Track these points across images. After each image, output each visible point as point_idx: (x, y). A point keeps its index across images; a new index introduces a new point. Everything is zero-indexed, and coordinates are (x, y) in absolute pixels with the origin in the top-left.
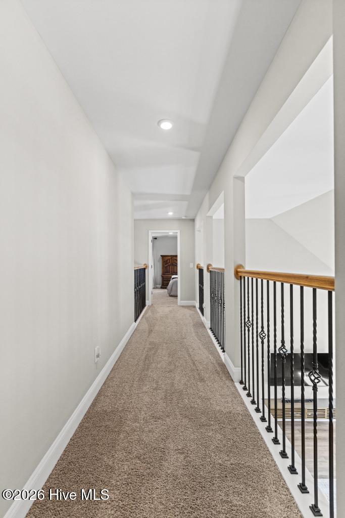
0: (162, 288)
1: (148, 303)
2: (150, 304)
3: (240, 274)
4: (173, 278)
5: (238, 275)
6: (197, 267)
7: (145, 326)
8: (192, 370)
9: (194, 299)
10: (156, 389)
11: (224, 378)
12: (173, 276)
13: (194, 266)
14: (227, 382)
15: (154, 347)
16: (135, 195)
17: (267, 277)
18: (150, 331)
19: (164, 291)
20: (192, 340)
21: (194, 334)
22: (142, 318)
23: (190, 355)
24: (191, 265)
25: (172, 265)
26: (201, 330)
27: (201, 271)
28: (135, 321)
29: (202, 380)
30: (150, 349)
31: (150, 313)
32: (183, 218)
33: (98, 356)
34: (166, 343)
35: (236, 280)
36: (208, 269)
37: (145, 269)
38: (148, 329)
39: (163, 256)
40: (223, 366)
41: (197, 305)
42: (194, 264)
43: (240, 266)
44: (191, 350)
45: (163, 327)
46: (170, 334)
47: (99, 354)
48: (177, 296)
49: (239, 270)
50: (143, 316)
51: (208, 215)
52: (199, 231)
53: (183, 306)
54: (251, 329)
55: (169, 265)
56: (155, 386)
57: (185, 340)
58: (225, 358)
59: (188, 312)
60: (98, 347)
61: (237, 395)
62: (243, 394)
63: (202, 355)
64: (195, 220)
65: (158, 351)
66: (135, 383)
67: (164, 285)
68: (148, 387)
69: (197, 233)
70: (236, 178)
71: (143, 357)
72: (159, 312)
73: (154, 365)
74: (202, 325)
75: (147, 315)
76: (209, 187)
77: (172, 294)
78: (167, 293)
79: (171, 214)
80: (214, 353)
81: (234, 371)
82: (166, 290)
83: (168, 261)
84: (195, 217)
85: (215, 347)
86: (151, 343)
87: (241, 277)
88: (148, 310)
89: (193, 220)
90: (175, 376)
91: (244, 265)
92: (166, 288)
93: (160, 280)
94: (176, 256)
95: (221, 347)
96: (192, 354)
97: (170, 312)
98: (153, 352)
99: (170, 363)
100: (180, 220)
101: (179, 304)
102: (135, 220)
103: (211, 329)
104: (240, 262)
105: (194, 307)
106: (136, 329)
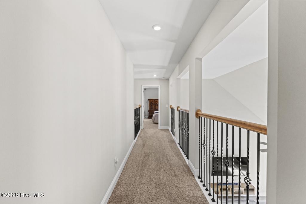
0: (149, 118)
1: (141, 127)
2: (142, 128)
3: (199, 115)
4: (155, 113)
5: (198, 115)
6: (170, 107)
7: (140, 142)
8: (170, 170)
9: (168, 125)
10: (150, 182)
11: (189, 175)
12: (155, 112)
13: (168, 106)
14: (191, 177)
15: (147, 155)
16: (135, 66)
17: (217, 119)
18: (144, 145)
19: (150, 120)
20: (169, 151)
21: (169, 147)
22: (138, 137)
23: (168, 161)
24: (167, 106)
25: (155, 105)
26: (173, 145)
27: (173, 110)
28: (135, 139)
29: (176, 176)
30: (145, 157)
31: (142, 134)
32: (162, 78)
33: (116, 163)
34: (154, 153)
35: (197, 118)
36: (177, 109)
37: (139, 108)
38: (142, 144)
39: (149, 100)
40: (188, 167)
41: (170, 129)
42: (168, 105)
43: (199, 110)
44: (168, 157)
45: (151, 143)
46: (155, 147)
47: (117, 161)
48: (158, 123)
49: (198, 113)
50: (139, 135)
51: (178, 78)
52: (171, 86)
53: (161, 130)
54: (206, 147)
55: (153, 105)
56: (149, 179)
57: (164, 151)
58: (189, 162)
59: (165, 133)
60: (116, 157)
61: (197, 185)
62: (201, 184)
63: (175, 160)
64: (169, 80)
65: (150, 158)
66: (138, 177)
67: (150, 117)
68: (145, 180)
69: (170, 87)
70: (197, 59)
71: (141, 162)
72: (148, 133)
73: (147, 167)
74: (174, 141)
75: (141, 135)
76: (179, 62)
77: (155, 122)
78: (151, 121)
79: (155, 76)
80: (181, 159)
81: (195, 171)
82: (151, 120)
83: (152, 102)
84: (169, 78)
85: (182, 155)
86: (145, 153)
87: (199, 117)
88: (141, 132)
89: (168, 79)
90: (160, 174)
91: (201, 110)
92: (151, 118)
93: (147, 113)
94: (158, 100)
95: (185, 156)
96: (169, 159)
97: (155, 133)
98: (146, 158)
99: (157, 165)
100: (160, 79)
101: (159, 128)
102: (135, 79)
103: (179, 144)
104: (199, 108)
105: (168, 130)
106: (135, 144)
